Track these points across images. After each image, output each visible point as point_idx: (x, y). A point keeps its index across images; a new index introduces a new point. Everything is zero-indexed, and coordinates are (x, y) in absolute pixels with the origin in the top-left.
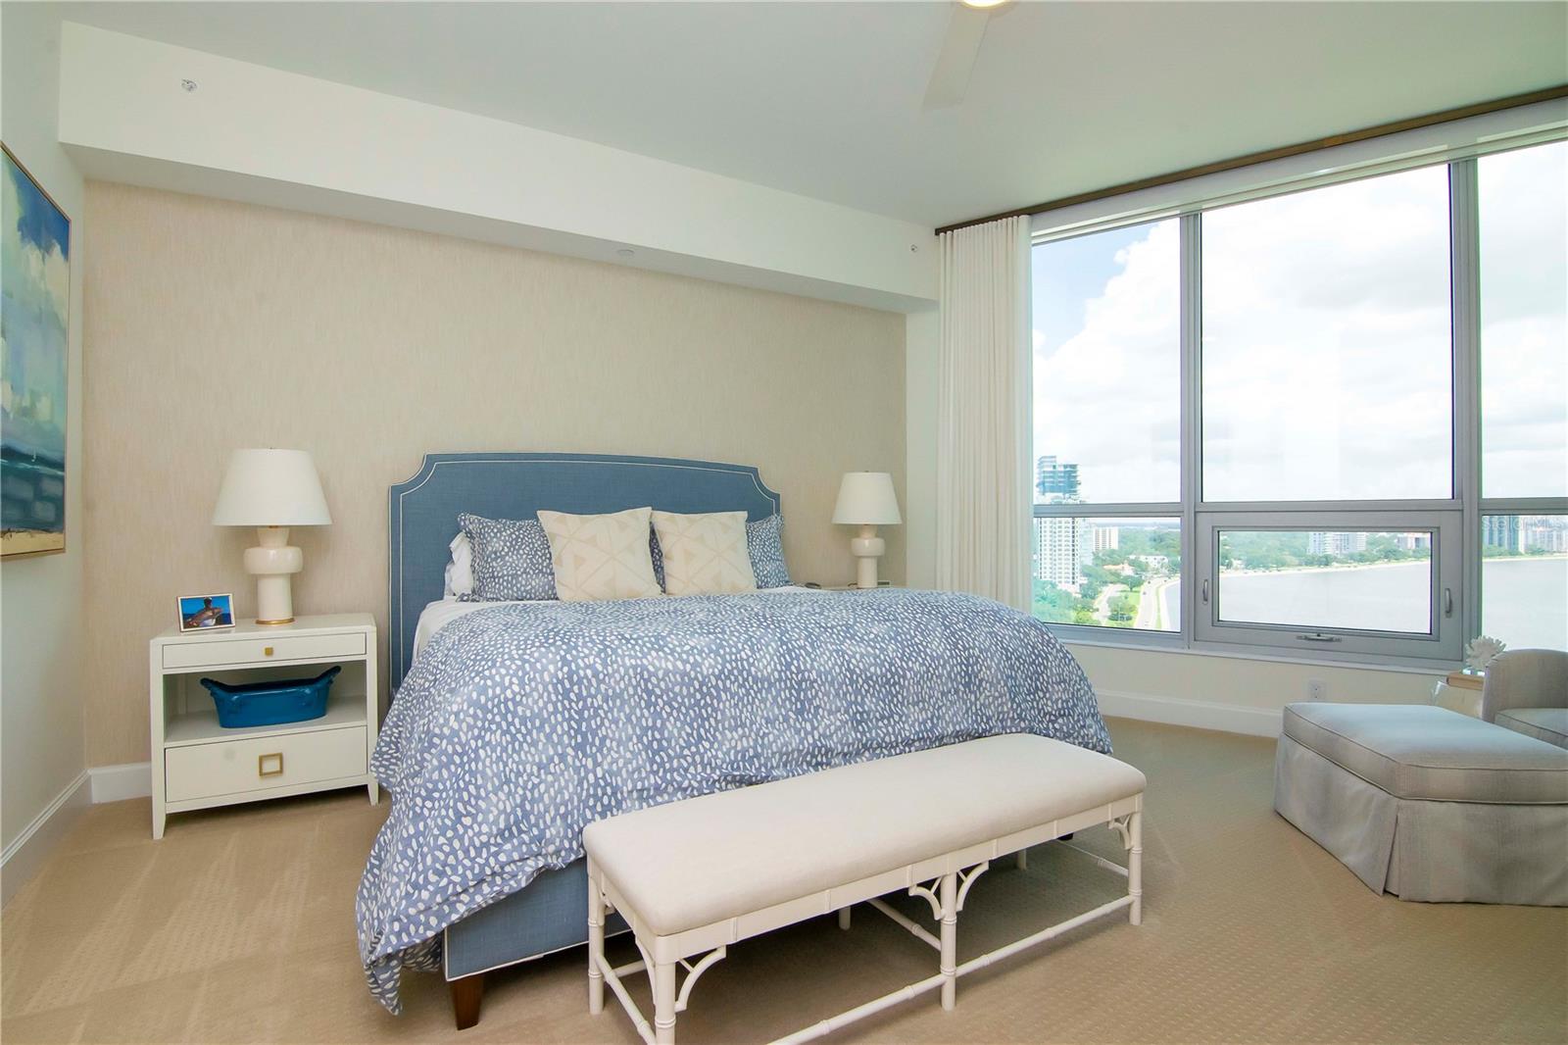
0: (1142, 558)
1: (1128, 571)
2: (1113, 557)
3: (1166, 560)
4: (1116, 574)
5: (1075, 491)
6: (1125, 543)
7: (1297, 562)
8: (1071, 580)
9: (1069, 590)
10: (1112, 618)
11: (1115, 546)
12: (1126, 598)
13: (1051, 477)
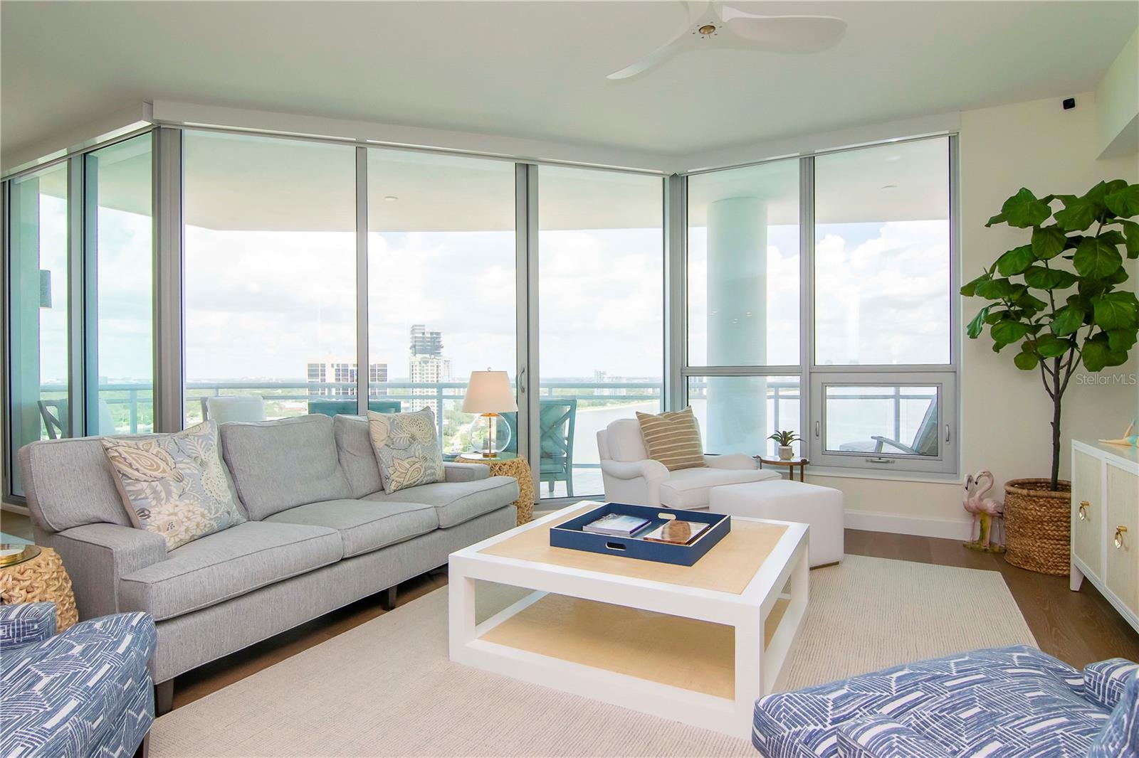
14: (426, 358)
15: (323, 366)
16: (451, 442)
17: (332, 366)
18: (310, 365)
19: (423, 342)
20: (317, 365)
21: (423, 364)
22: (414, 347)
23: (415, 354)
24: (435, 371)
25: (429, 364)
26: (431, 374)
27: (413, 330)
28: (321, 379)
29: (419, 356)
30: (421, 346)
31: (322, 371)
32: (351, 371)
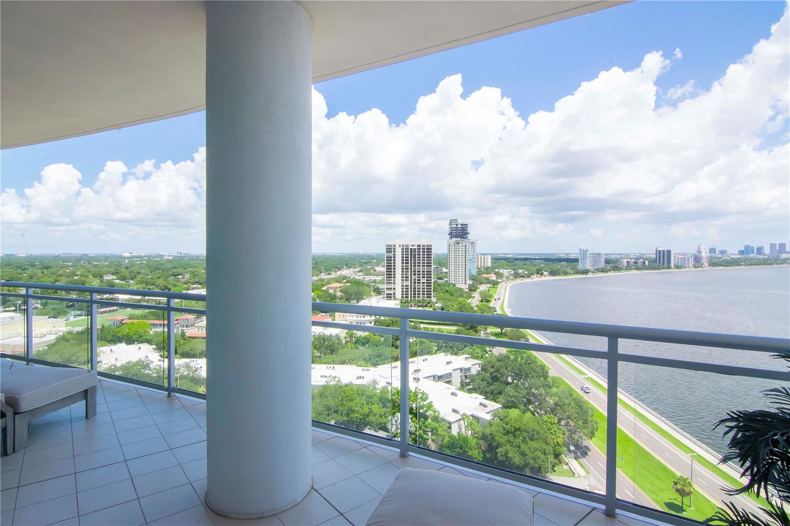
0: (501, 271)
1: (493, 277)
2: (488, 270)
3: (512, 272)
4: (487, 279)
5: (467, 237)
6: (495, 263)
7: (573, 272)
8: (464, 282)
9: (462, 288)
10: (482, 301)
11: (489, 265)
12: (489, 291)
13: (455, 230)
14: (458, 240)
15: (394, 246)
16: (473, 296)
17: (400, 246)
18: (387, 246)
19: (457, 230)
20: (391, 246)
21: (456, 245)
22: (450, 233)
23: (451, 238)
24: (464, 249)
25: (460, 244)
26: (462, 251)
27: (451, 223)
28: (393, 254)
29: (454, 240)
30: (455, 233)
31: (394, 249)
32: (411, 249)
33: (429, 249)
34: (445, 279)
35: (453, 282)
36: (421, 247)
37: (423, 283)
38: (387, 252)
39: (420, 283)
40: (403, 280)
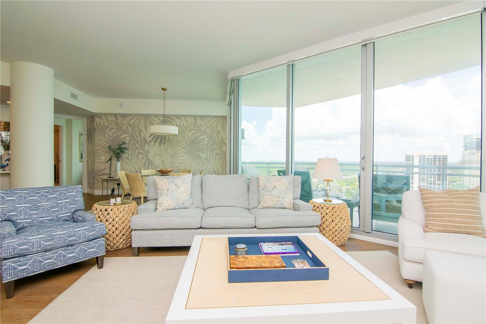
14: (473, 152)
15: (413, 156)
17: (418, 156)
18: (406, 156)
20: (410, 156)
21: (471, 155)
22: (465, 146)
23: (466, 150)
25: (475, 155)
27: (465, 138)
28: (412, 162)
29: (468, 151)
31: (412, 158)
32: (428, 159)
33: (445, 158)
34: (459, 183)
35: (467, 185)
36: (437, 157)
37: (438, 184)
38: (406, 160)
39: (435, 184)
40: (420, 181)
